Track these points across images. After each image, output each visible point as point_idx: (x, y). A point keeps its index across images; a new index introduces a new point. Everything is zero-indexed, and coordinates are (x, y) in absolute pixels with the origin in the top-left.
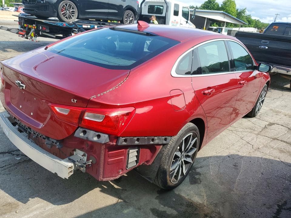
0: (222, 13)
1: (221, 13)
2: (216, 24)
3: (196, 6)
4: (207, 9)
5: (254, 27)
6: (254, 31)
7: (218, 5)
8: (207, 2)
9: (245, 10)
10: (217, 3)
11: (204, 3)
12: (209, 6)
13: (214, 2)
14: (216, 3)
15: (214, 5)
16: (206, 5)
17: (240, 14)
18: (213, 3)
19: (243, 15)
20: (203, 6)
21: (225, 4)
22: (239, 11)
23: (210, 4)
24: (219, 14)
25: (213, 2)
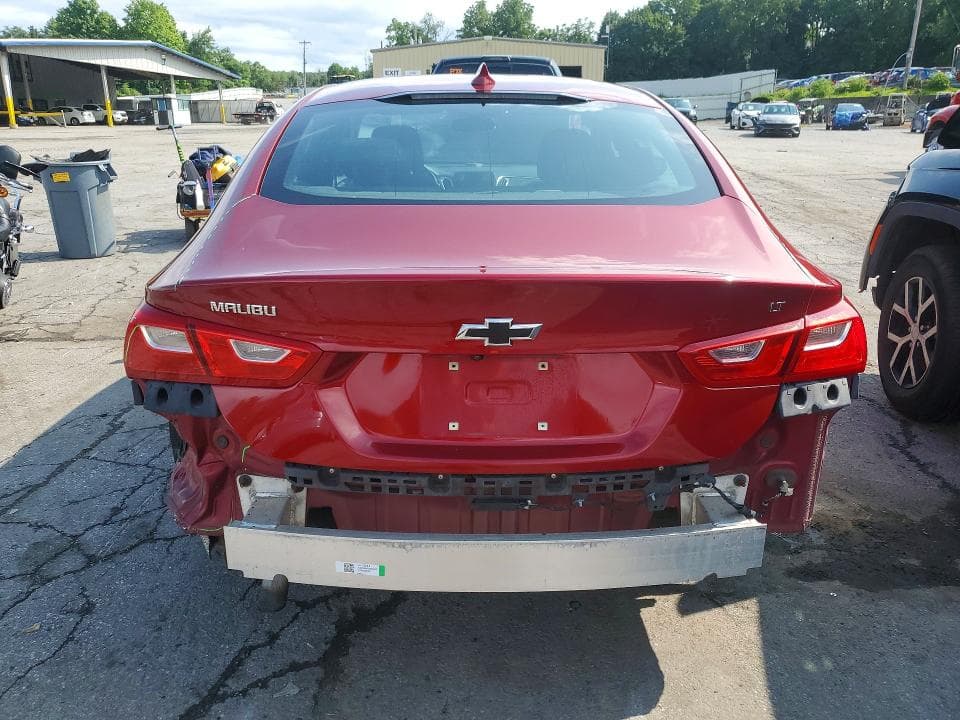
0: (152, 47)
1: (146, 48)
2: (131, 86)
3: (32, 29)
4: (78, 37)
5: (252, 86)
6: (255, 97)
7: (114, 21)
8: (67, 10)
9: (208, 35)
10: (106, 13)
11: (55, 16)
12: (80, 27)
13: (94, 12)
14: (101, 14)
15: (98, 22)
16: (67, 24)
17: (197, 49)
18: (91, 15)
19: (207, 50)
20: (55, 25)
21: (135, 14)
22: (190, 38)
23: (81, 18)
24: (144, 52)
25: (89, 11)
